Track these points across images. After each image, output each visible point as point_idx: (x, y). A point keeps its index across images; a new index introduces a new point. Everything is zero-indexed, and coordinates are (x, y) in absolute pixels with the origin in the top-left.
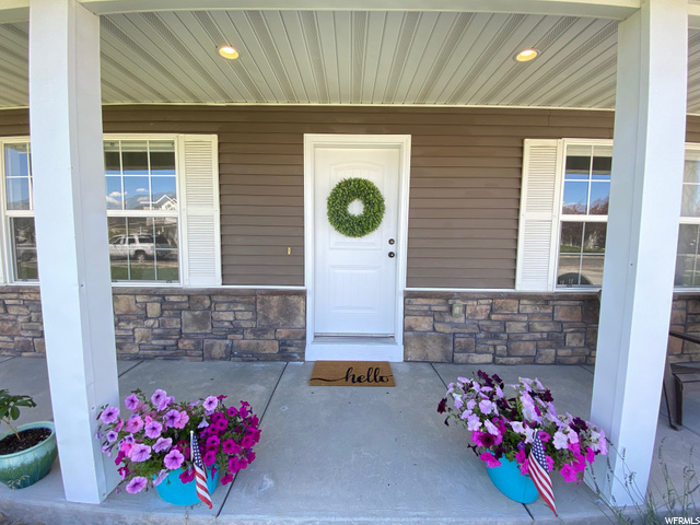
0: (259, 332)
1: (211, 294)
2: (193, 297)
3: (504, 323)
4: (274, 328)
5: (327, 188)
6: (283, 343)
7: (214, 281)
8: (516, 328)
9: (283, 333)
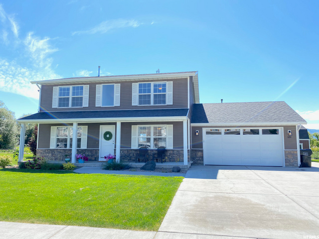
0: (92, 156)
1: (85, 150)
2: (82, 150)
3: (129, 154)
4: (94, 155)
5: (104, 133)
6: (95, 158)
7: (86, 148)
8: (131, 155)
9: (95, 156)
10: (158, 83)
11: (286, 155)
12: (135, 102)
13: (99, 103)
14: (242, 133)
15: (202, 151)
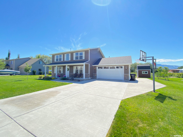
10: (80, 52)
11: (125, 76)
12: (74, 59)
13: (65, 60)
14: (109, 68)
15: (96, 74)
